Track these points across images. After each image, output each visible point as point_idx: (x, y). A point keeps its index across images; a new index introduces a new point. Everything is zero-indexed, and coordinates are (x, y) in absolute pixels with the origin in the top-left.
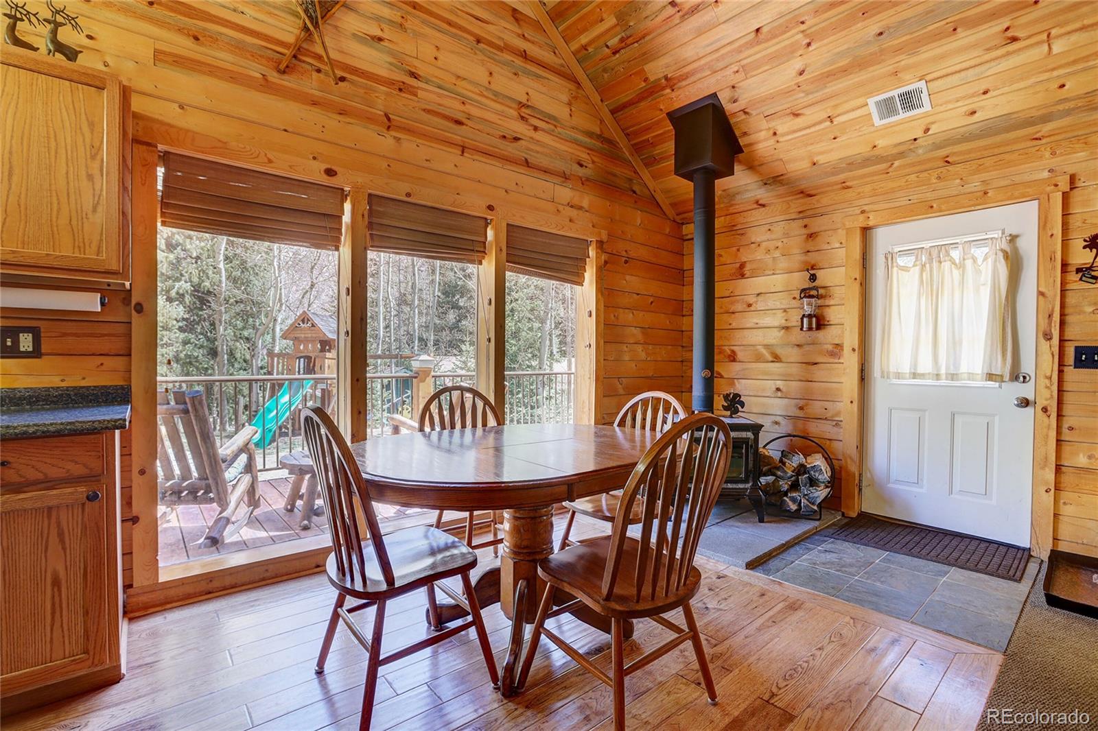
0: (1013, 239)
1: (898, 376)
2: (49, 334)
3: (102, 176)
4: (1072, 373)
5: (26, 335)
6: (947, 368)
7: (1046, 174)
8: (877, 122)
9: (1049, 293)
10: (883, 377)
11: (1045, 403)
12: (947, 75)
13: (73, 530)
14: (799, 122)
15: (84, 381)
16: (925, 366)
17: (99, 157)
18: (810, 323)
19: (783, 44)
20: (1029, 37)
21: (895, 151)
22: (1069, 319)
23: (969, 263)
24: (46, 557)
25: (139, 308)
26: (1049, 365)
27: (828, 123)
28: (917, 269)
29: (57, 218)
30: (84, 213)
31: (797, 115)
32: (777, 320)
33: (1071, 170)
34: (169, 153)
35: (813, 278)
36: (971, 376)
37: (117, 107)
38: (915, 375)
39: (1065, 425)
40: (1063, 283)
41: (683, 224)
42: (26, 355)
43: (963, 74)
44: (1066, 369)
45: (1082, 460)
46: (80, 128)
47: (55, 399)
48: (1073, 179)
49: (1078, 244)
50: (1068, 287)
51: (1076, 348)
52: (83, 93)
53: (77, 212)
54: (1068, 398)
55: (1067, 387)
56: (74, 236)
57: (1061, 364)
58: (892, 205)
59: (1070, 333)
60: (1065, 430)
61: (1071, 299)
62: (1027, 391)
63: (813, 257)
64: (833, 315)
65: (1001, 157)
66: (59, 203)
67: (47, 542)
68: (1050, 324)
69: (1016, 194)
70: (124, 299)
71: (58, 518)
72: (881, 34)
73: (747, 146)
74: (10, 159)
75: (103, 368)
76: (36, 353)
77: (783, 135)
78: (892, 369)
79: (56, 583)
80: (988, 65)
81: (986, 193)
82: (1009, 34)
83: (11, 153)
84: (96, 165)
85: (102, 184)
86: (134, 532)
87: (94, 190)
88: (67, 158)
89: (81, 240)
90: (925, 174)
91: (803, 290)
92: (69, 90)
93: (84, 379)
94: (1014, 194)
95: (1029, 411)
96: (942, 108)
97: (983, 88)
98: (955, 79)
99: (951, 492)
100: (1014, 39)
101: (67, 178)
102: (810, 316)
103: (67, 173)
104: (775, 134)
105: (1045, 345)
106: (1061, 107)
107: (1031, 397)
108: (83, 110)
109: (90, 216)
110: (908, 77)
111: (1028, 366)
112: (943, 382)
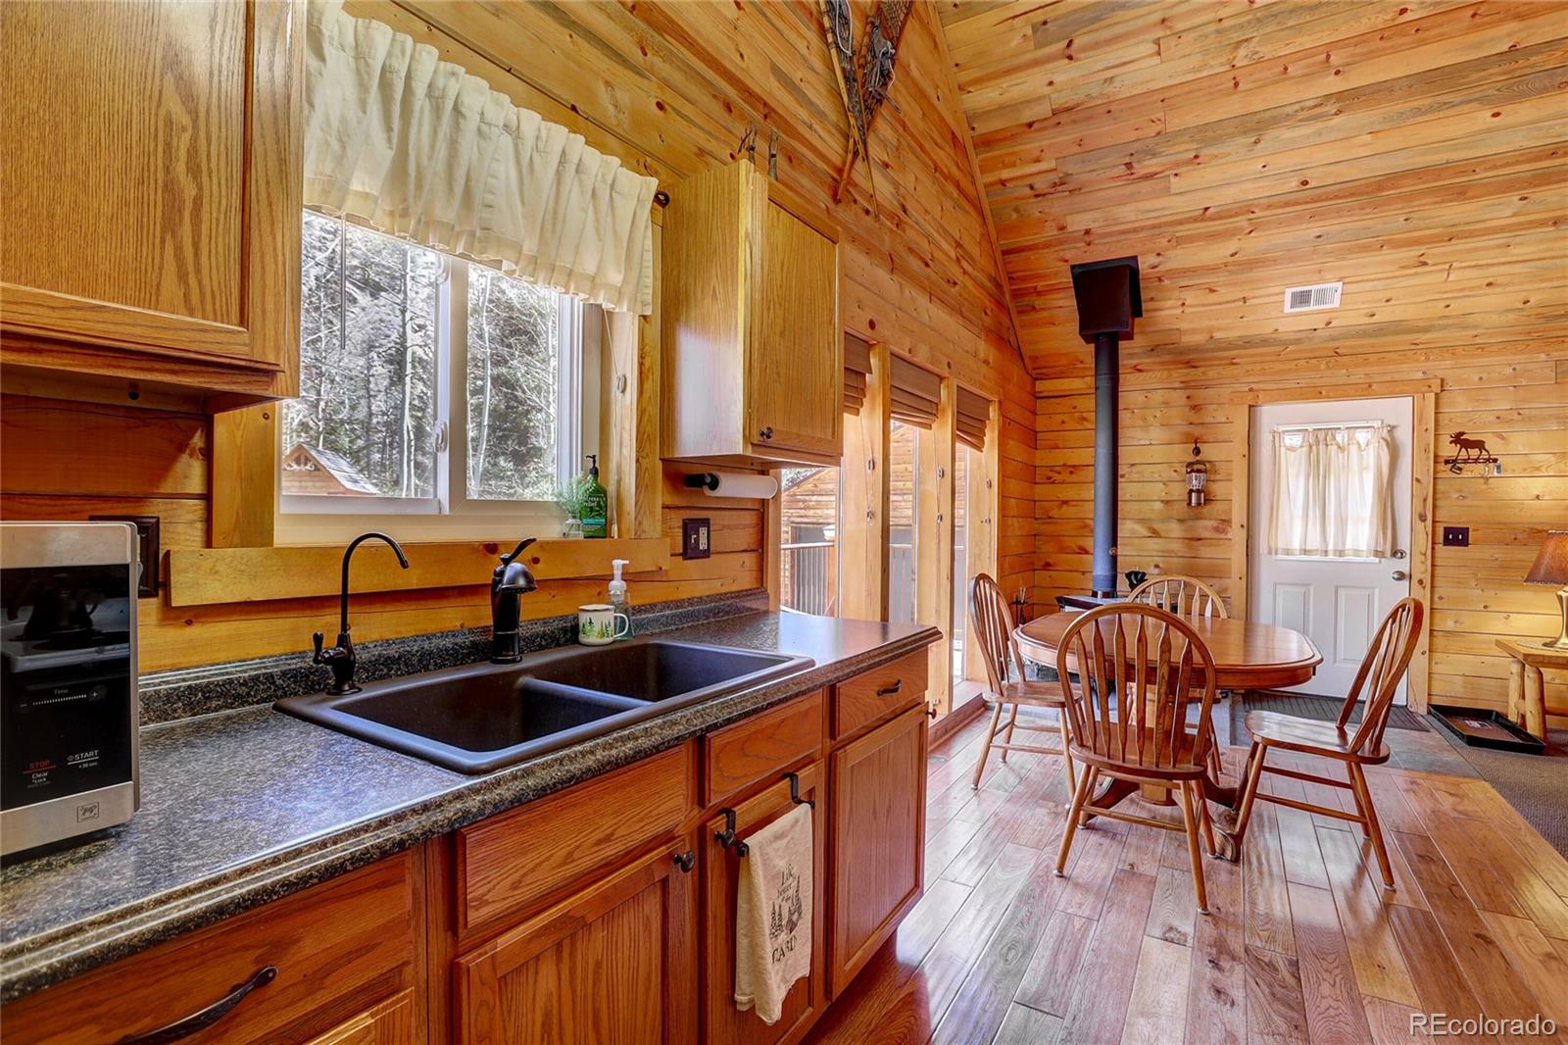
0: (1392, 429)
1: (1288, 552)
2: (715, 528)
4: (1441, 548)
5: (703, 528)
6: (1336, 544)
7: (1420, 375)
8: (1287, 309)
9: (1424, 480)
10: (1270, 552)
11: (1421, 576)
12: (1363, 281)
14: (1213, 298)
16: (1314, 542)
18: (1199, 498)
19: (1226, 227)
20: (1434, 265)
21: (1294, 337)
22: (1439, 503)
23: (1354, 448)
26: (1423, 543)
27: (1241, 303)
28: (1305, 450)
31: (1212, 291)
32: (1158, 491)
33: (1441, 374)
35: (1197, 451)
36: (1357, 552)
38: (1305, 552)
39: (1436, 596)
40: (1435, 472)
41: (1037, 379)
42: (703, 555)
43: (1375, 283)
44: (1436, 547)
45: (1450, 625)
48: (1442, 380)
49: (1446, 439)
50: (1439, 476)
51: (1445, 528)
54: (1439, 571)
55: (1438, 562)
57: (1433, 543)
58: (1281, 386)
59: (1441, 515)
60: (1436, 599)
61: (1441, 487)
62: (1404, 565)
63: (1197, 431)
64: (1218, 489)
65: (1383, 355)
68: (1425, 507)
69: (1397, 390)
72: (1319, 237)
73: (1147, 311)
76: (708, 552)
77: (1190, 306)
78: (1281, 545)
80: (1396, 280)
81: (1370, 386)
82: (1421, 259)
90: (1313, 361)
91: (1190, 464)
94: (1393, 389)
95: (1406, 583)
96: (1349, 307)
97: (1388, 296)
98: (1367, 286)
99: (1335, 662)
100: (1425, 264)
102: (1198, 492)
104: (1183, 304)
105: (1420, 526)
106: (1441, 322)
107: (1406, 571)
110: (1328, 277)
111: (1404, 543)
112: (1331, 557)
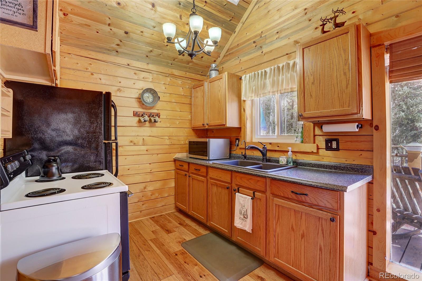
2: (341, 141)
3: (349, 71)
5: (334, 142)
13: (327, 231)
15: (354, 162)
17: (348, 63)
24: (318, 237)
25: (377, 128)
29: (334, 95)
30: (343, 90)
34: (392, 44)
37: (354, 37)
42: (334, 150)
46: (341, 54)
47: (343, 168)
52: (341, 39)
53: (340, 90)
56: (340, 100)
66: (334, 89)
67: (318, 231)
70: (371, 124)
71: (322, 223)
74: (319, 77)
75: (361, 156)
76: (337, 149)
79: (321, 249)
83: (320, 75)
84: (347, 67)
85: (350, 75)
86: (373, 238)
87: (346, 78)
88: (336, 69)
89: (342, 102)
92: (336, 40)
93: (354, 161)
101: (337, 77)
103: (337, 75)
108: (341, 46)
109: (345, 91)
